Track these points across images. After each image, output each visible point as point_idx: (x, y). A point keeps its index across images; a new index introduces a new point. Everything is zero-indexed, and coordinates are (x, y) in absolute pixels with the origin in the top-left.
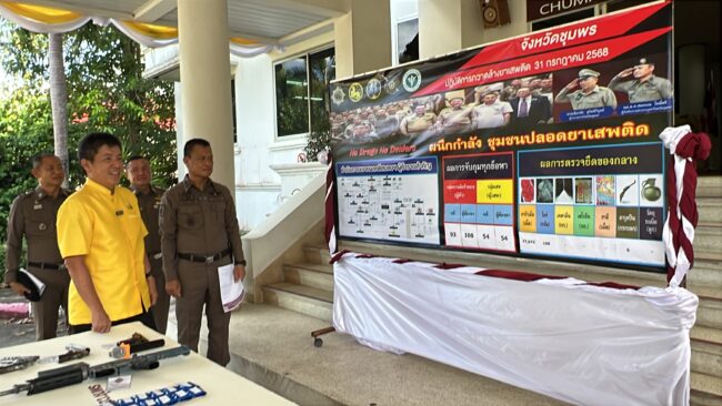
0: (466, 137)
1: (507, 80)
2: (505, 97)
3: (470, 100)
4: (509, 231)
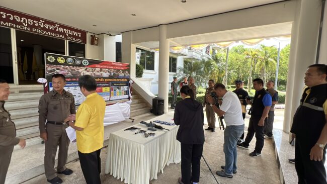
0: (100, 78)
1: (109, 69)
2: (108, 72)
3: (101, 71)
4: (109, 97)
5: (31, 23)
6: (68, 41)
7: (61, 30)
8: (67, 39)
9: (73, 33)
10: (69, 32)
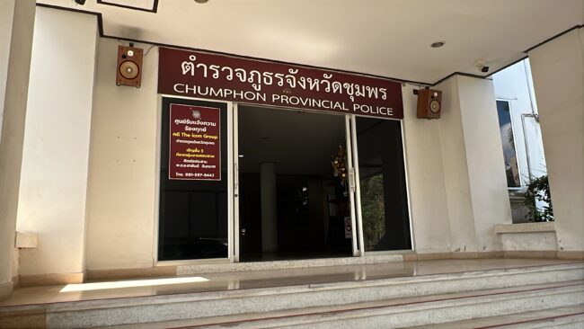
5: (268, 80)
6: (354, 117)
7: (337, 87)
8: (351, 111)
9: (367, 92)
10: (355, 90)
